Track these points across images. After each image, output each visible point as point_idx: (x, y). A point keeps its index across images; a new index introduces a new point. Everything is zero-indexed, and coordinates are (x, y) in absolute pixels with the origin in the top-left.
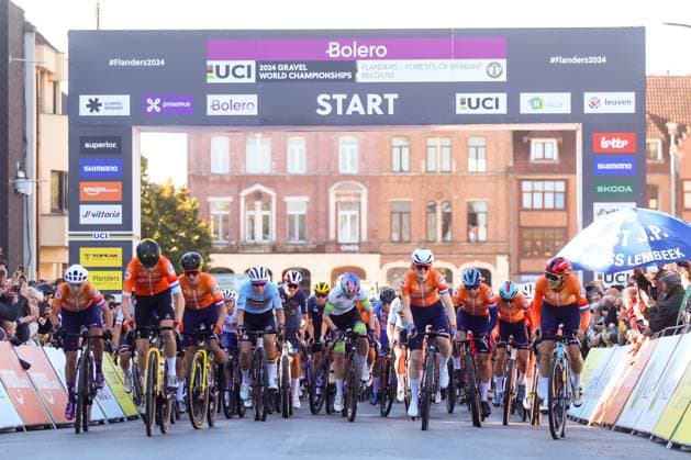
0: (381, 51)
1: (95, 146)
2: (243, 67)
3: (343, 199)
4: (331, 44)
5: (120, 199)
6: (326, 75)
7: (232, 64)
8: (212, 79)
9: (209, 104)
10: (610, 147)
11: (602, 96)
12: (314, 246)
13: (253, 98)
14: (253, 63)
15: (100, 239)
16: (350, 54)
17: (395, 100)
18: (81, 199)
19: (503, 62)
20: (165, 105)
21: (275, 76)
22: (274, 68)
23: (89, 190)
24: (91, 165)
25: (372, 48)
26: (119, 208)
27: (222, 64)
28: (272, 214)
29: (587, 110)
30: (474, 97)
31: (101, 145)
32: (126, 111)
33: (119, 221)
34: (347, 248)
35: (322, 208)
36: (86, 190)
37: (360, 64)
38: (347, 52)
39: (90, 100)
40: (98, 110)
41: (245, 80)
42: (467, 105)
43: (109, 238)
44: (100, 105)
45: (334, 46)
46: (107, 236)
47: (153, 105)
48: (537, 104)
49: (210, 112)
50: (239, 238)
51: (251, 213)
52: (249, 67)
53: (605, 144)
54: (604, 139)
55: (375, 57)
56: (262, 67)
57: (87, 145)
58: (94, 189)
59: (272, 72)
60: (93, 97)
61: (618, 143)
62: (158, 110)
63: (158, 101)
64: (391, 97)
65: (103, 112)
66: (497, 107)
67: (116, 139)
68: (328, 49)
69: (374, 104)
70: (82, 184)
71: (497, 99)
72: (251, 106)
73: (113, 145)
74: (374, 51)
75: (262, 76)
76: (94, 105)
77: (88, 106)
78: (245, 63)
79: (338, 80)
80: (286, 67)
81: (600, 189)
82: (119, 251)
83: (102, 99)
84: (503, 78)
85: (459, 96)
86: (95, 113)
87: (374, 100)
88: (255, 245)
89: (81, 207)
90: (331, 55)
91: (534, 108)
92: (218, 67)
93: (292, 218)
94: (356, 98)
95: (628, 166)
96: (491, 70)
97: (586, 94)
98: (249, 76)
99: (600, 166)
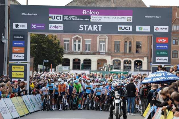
0: (98, 13)
1: (17, 37)
2: (59, 16)
3: (101, 40)
4: (84, 11)
5: (24, 52)
6: (82, 19)
7: (56, 15)
8: (51, 20)
9: (49, 26)
10: (161, 41)
11: (159, 27)
12: (92, 53)
13: (62, 25)
14: (62, 16)
15: (18, 63)
16: (89, 14)
17: (101, 27)
18: (13, 52)
19: (131, 17)
20: (37, 26)
21: (68, 19)
22: (68, 17)
23: (15, 49)
24: (16, 43)
25: (95, 12)
26: (23, 55)
27: (53, 15)
28: (81, 43)
29: (155, 31)
30: (123, 26)
31: (19, 37)
32: (26, 28)
33: (23, 58)
34: (102, 54)
35: (95, 42)
36: (14, 49)
37: (92, 16)
38: (88, 13)
39: (16, 24)
40: (18, 27)
41: (60, 20)
42: (121, 29)
43: (20, 63)
44: (19, 26)
45: (85, 11)
46: (20, 62)
47: (34, 26)
48: (141, 29)
49: (50, 29)
50: (71, 50)
51: (75, 43)
52: (61, 16)
53: (159, 40)
54: (159, 39)
55: (96, 15)
56: (64, 17)
57: (15, 37)
58: (16, 49)
59: (67, 18)
60: (17, 24)
61: (163, 40)
62: (35, 28)
63: (35, 25)
64: (100, 26)
65: (19, 28)
66: (129, 30)
67: (23, 36)
68: (83, 12)
69: (95, 28)
70: (13, 48)
71: (129, 27)
72: (61, 28)
73: (22, 37)
74: (96, 13)
75: (64, 19)
76: (17, 26)
77: (15, 26)
78: (60, 15)
79: (85, 21)
80: (71, 17)
81: (158, 53)
82: (23, 67)
83: (19, 24)
84: (131, 21)
85: (119, 26)
86: (17, 28)
87: (95, 27)
88: (76, 52)
89: (13, 54)
90: (84, 14)
91: (140, 30)
92: (52, 16)
93: (86, 45)
94: (90, 26)
95: (166, 47)
96: (128, 19)
97: (154, 26)
98: (61, 19)
99: (158, 47)
